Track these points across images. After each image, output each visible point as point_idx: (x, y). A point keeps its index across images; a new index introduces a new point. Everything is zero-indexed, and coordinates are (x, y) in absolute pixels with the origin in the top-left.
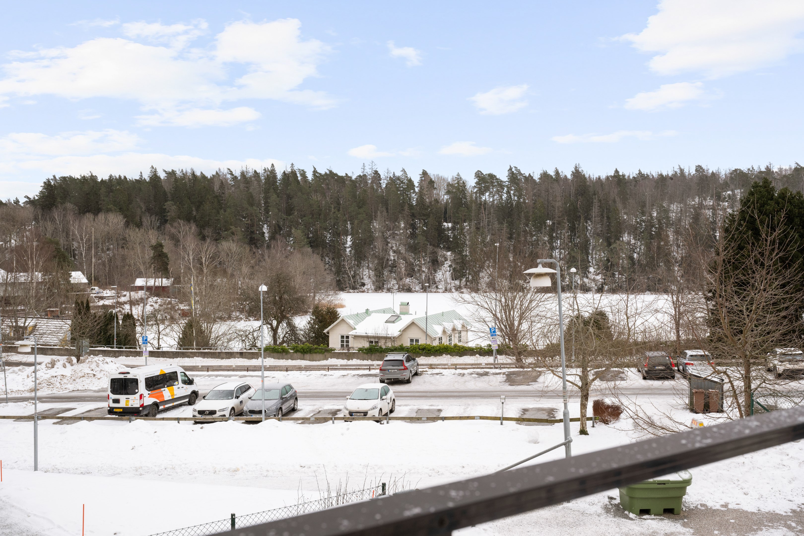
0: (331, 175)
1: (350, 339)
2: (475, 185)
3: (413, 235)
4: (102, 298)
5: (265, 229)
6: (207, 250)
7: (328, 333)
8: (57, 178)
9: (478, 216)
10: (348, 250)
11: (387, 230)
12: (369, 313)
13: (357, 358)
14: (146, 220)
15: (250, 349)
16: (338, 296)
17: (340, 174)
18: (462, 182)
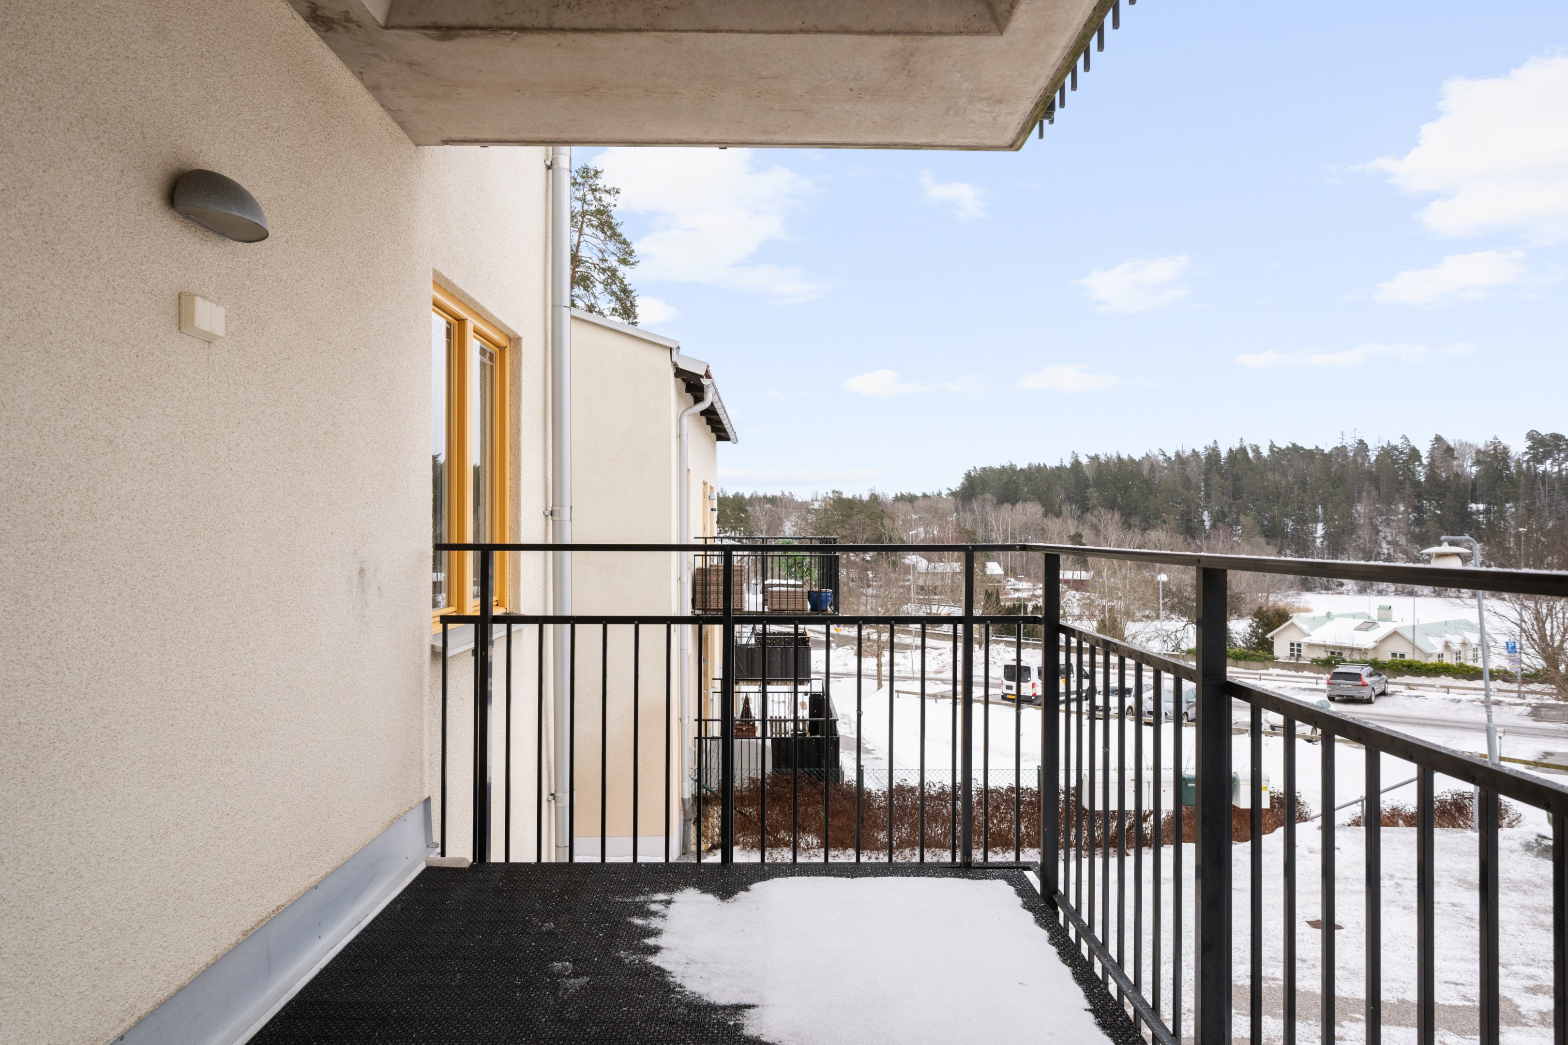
0: (1295, 449)
1: (1303, 648)
2: (1527, 450)
3: (1419, 522)
4: (1017, 590)
5: (1206, 516)
6: (1131, 540)
7: (1272, 638)
8: (978, 469)
9: (1531, 494)
10: (1318, 541)
11: (1377, 515)
12: (1331, 617)
13: (1310, 671)
14: (1066, 509)
15: (1173, 651)
16: (1301, 597)
17: (1307, 447)
18: (1502, 447)
